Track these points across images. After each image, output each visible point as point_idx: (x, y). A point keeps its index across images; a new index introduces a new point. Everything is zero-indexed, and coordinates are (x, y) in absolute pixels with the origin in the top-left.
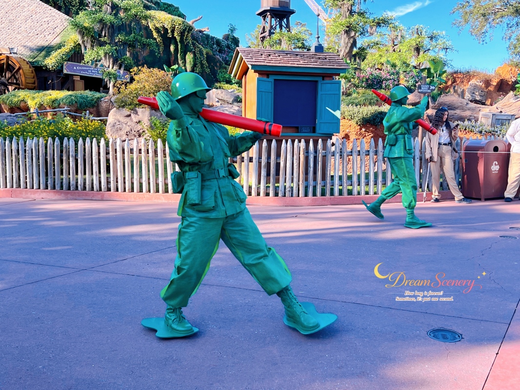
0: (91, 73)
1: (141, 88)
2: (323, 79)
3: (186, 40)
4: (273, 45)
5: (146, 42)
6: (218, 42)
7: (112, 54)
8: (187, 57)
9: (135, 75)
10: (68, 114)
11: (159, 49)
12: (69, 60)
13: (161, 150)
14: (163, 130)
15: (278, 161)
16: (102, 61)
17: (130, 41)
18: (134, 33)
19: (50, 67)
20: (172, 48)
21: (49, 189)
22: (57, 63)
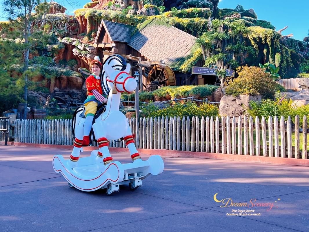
0: (209, 73)
1: (243, 81)
3: (275, 44)
5: (246, 48)
6: (300, 44)
7: (223, 59)
8: (276, 56)
9: (239, 71)
10: (194, 100)
11: (255, 53)
12: (195, 65)
13: (258, 124)
14: (259, 109)
16: (216, 64)
17: (235, 49)
18: (238, 43)
19: (184, 71)
20: (265, 51)
21: (182, 150)
22: (188, 68)
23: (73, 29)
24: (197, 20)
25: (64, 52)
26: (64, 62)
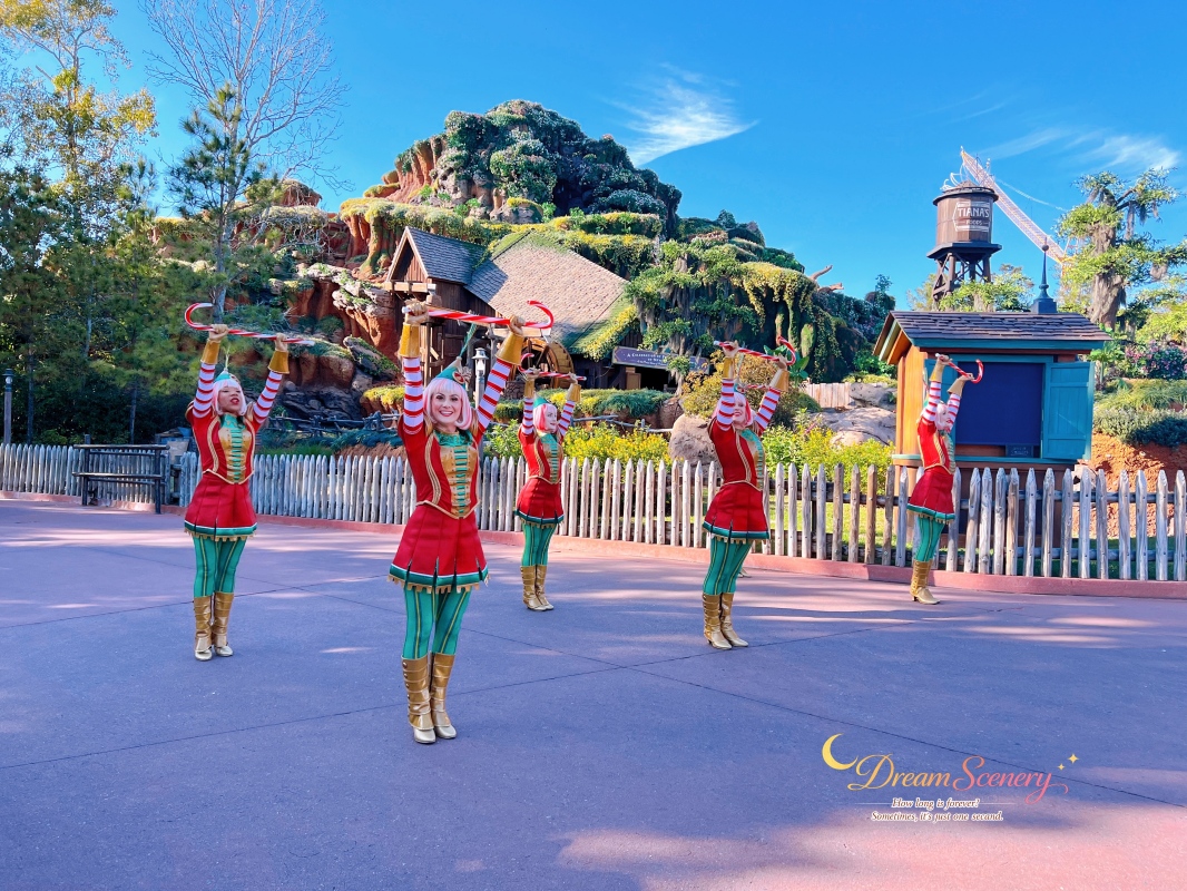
0: (651, 363)
2: (1056, 361)
3: (803, 305)
4: (958, 306)
5: (738, 310)
6: (857, 306)
7: (685, 332)
8: (803, 331)
9: (717, 361)
10: (614, 423)
11: (757, 322)
12: (620, 344)
15: (964, 507)
16: (668, 343)
17: (713, 311)
18: (720, 299)
19: (594, 355)
20: (779, 320)
22: (604, 348)
23: (335, 245)
24: (628, 240)
25: (312, 297)
26: (310, 323)
